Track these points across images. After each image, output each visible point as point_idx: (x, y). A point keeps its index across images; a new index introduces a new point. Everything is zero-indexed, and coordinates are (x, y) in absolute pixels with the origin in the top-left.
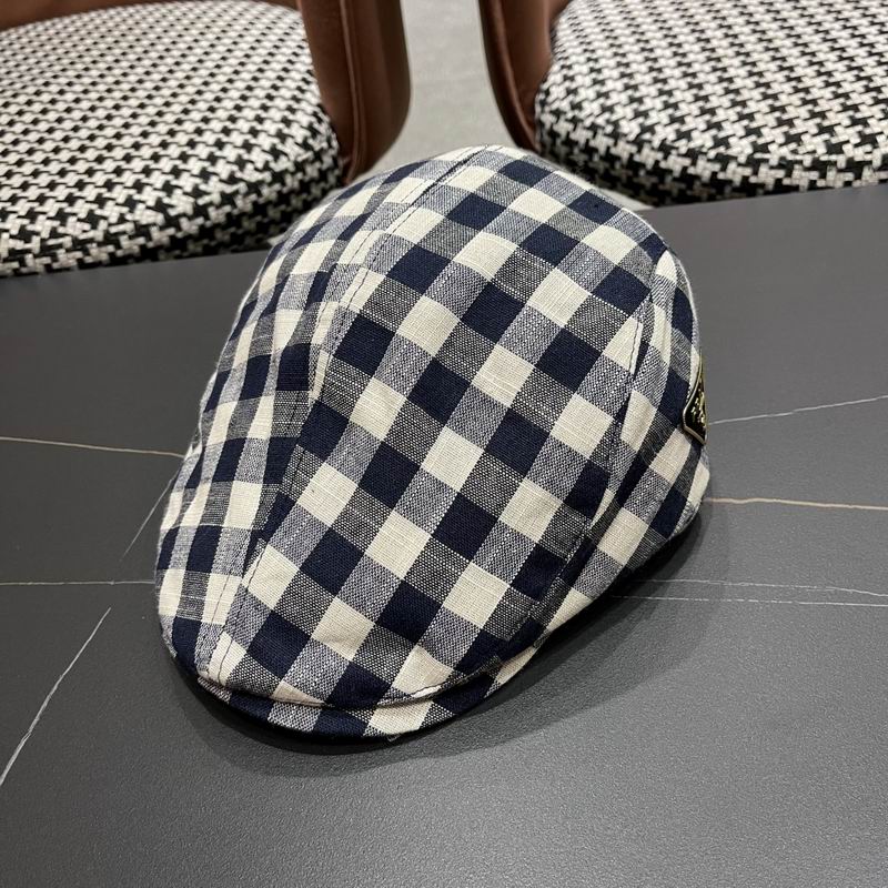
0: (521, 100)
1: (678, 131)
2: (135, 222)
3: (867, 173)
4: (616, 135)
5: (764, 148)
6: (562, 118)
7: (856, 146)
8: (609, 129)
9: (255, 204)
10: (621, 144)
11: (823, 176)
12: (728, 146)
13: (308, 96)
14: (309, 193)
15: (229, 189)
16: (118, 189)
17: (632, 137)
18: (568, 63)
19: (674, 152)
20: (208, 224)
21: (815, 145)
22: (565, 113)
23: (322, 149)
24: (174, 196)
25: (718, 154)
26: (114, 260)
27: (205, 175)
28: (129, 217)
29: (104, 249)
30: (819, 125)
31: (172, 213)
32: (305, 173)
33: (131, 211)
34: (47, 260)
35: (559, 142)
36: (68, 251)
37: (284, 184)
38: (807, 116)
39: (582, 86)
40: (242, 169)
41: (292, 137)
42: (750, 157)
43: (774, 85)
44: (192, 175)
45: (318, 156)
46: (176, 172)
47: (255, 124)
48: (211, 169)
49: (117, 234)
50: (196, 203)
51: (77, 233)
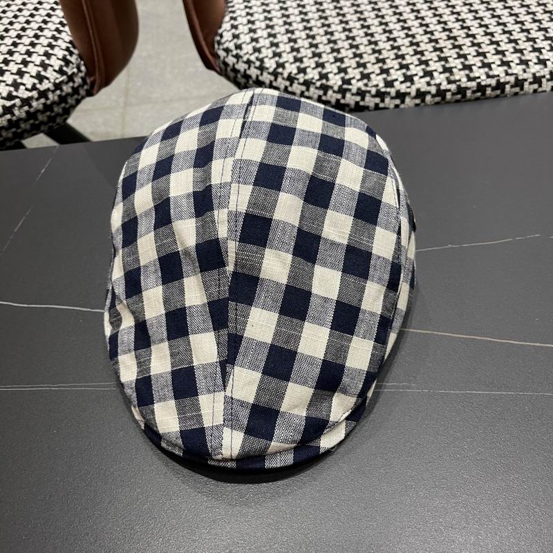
0: (205, 39)
1: (298, 68)
3: (408, 100)
4: (262, 68)
5: (348, 82)
6: (230, 54)
7: (402, 82)
8: (258, 64)
9: (28, 112)
10: (265, 74)
11: (383, 101)
12: (327, 79)
13: (63, 35)
14: (66, 103)
15: (8, 104)
17: (271, 70)
18: (235, 15)
19: (296, 81)
21: (378, 80)
22: (231, 51)
23: (73, 73)
25: (322, 85)
30: (381, 68)
32: (62, 90)
35: (229, 69)
37: (47, 98)
38: (375, 61)
39: (242, 33)
40: (17, 89)
41: (52, 66)
42: (340, 87)
43: (357, 39)
45: (71, 78)
47: (25, 56)
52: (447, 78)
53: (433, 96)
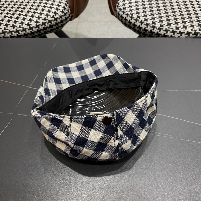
0: (113, 4)
1: (145, 19)
2: (23, 28)
3: (183, 35)
4: (132, 17)
5: (162, 26)
6: (121, 11)
7: (182, 28)
8: (131, 15)
9: (50, 25)
10: (133, 20)
11: (174, 34)
12: (155, 24)
14: (63, 22)
15: (44, 21)
16: (19, 19)
17: (135, 18)
20: (39, 29)
21: (173, 26)
22: (122, 10)
24: (32, 22)
25: (153, 26)
26: (18, 36)
27: (39, 18)
28: (21, 26)
29: (16, 33)
30: (175, 22)
31: (31, 26)
32: (62, 18)
33: (22, 25)
34: (3, 35)
35: (120, 16)
36: (8, 33)
37: (57, 21)
38: (173, 19)
39: (126, 3)
40: (47, 17)
41: (60, 9)
42: (159, 28)
43: (168, 10)
44: (36, 17)
45: (65, 14)
46: (33, 16)
47: (51, 5)
48: (40, 16)
49: (19, 30)
50: (37, 24)
51: (10, 29)
52: (199, 28)
53: (193, 34)
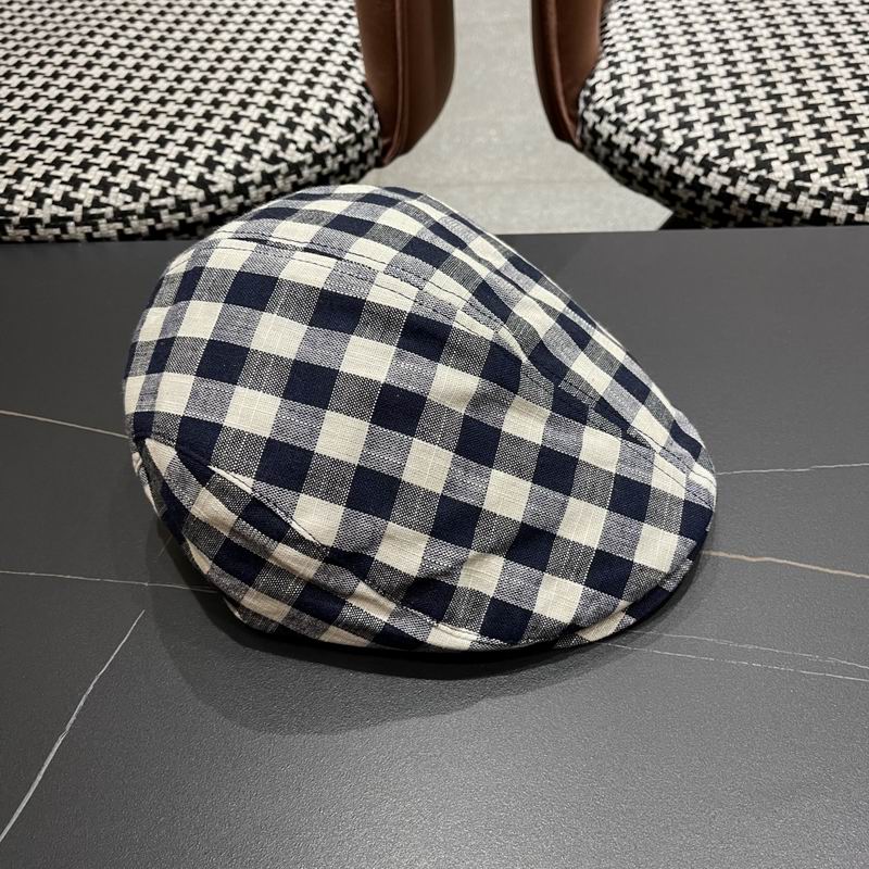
0: (565, 94)
1: (721, 148)
2: (176, 197)
4: (658, 145)
6: (606, 118)
8: (652, 137)
9: (295, 184)
10: (663, 154)
11: (862, 211)
12: (770, 170)
13: (353, 73)
14: (348, 173)
15: (270, 169)
16: (161, 160)
17: (674, 148)
18: (616, 59)
19: (715, 169)
20: (247, 201)
21: (857, 178)
22: (609, 114)
23: (364, 131)
24: (216, 173)
25: (759, 177)
26: (154, 235)
27: (247, 153)
28: (170, 191)
29: (144, 222)
30: (863, 158)
31: (214, 189)
32: (345, 155)
33: (173, 186)
34: (88, 229)
35: (599, 142)
36: (109, 221)
37: (324, 166)
38: (852, 146)
39: (629, 87)
40: (284, 148)
41: (336, 118)
42: (790, 184)
43: (822, 108)
44: (235, 152)
45: (360, 138)
46: (219, 148)
47: (299, 101)
48: (253, 147)
49: (158, 208)
50: (237, 181)
51: (119, 204)
